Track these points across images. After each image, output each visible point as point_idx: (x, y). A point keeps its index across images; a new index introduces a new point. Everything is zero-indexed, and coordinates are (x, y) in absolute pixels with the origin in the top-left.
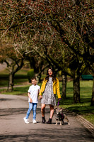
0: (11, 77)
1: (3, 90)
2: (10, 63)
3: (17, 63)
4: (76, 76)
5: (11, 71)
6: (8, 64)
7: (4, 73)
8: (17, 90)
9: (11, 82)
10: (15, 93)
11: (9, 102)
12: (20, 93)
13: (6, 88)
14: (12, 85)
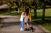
0: (9, 9)
1: (7, 14)
2: (9, 4)
3: (11, 4)
4: (35, 9)
5: (9, 7)
6: (8, 4)
7: (7, 8)
8: (11, 14)
9: (9, 11)
10: (11, 15)
11: (9, 19)
12: (13, 15)
13: (8, 13)
14: (10, 12)
